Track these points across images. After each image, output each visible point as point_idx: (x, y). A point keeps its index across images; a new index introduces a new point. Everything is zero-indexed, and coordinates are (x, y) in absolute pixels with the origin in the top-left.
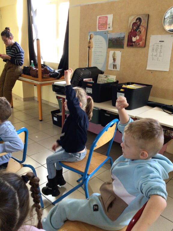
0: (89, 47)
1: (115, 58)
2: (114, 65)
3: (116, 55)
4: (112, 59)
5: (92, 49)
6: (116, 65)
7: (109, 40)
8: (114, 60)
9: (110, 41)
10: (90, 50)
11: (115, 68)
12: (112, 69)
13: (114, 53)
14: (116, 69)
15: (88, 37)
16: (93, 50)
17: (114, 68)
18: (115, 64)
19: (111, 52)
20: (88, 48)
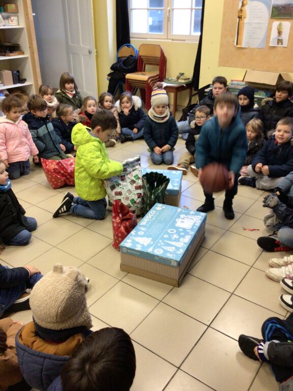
0: (240, 17)
1: (281, 30)
2: (278, 40)
3: (283, 27)
4: (277, 31)
5: (245, 19)
6: (282, 40)
7: (274, 7)
8: (280, 33)
9: (274, 9)
10: (241, 22)
11: (280, 43)
12: (276, 45)
13: (280, 25)
14: (282, 44)
15: (238, 4)
16: (246, 21)
17: (278, 44)
18: (280, 38)
19: (276, 23)
20: (238, 19)
